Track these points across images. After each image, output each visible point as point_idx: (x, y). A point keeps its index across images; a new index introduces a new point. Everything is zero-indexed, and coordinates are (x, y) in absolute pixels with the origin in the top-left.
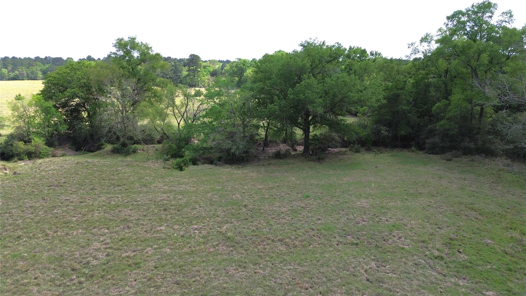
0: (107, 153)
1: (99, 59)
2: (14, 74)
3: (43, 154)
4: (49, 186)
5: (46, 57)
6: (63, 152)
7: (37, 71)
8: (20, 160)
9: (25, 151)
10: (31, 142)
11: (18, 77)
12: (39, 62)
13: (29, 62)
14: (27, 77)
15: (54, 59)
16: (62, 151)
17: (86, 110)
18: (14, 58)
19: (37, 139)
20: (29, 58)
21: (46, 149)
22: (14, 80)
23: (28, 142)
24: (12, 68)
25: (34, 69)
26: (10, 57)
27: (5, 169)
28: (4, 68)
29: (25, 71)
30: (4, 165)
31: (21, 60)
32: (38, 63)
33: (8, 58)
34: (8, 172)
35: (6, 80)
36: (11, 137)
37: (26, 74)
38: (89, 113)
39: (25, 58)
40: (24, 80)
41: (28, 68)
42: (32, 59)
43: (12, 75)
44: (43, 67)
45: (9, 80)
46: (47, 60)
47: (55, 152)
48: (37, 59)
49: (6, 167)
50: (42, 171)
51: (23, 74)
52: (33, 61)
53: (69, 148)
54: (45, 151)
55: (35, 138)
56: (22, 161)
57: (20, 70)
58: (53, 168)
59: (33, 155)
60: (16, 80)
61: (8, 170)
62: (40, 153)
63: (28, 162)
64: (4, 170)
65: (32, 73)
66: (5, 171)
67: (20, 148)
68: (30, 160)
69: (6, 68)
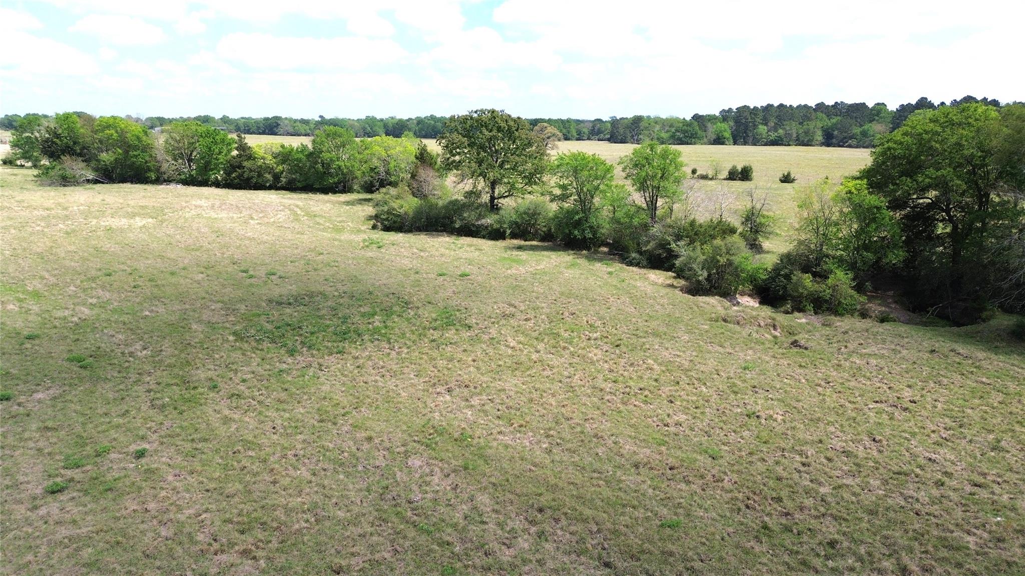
0: (999, 335)
1: (943, 104)
2: (776, 134)
3: (845, 306)
4: (877, 402)
5: (836, 103)
6: (884, 308)
7: (816, 130)
8: (800, 310)
9: (811, 294)
10: (827, 278)
11: (782, 140)
12: (822, 112)
13: (804, 113)
14: (797, 140)
15: (852, 106)
16: (879, 305)
17: (951, 219)
18: (781, 105)
19: (840, 274)
20: (806, 106)
21: (851, 296)
22: (773, 145)
23: (821, 276)
24: (776, 124)
25: (811, 125)
26: (776, 105)
27: (775, 327)
28: (762, 124)
29: (793, 128)
30: (774, 319)
31: (792, 110)
32: (819, 114)
33: (772, 106)
34: (779, 335)
35: (762, 145)
36: (787, 259)
37: (795, 135)
38: (955, 228)
39: (799, 107)
40: (789, 145)
41: (801, 123)
42: (812, 107)
43: (773, 136)
44: (828, 121)
45: (766, 145)
46: (838, 109)
47: (866, 307)
48: (821, 107)
49: (776, 324)
50: (853, 352)
51: (790, 135)
52: (813, 111)
53: (896, 302)
54: (849, 300)
55: (837, 271)
56: (801, 315)
57: (788, 128)
58: (877, 352)
59: (825, 306)
60: (777, 145)
61: (779, 330)
62: (840, 302)
63: (813, 317)
64: (772, 329)
65: (806, 133)
66: (773, 332)
67: (804, 287)
68: (816, 313)
69: (766, 124)
